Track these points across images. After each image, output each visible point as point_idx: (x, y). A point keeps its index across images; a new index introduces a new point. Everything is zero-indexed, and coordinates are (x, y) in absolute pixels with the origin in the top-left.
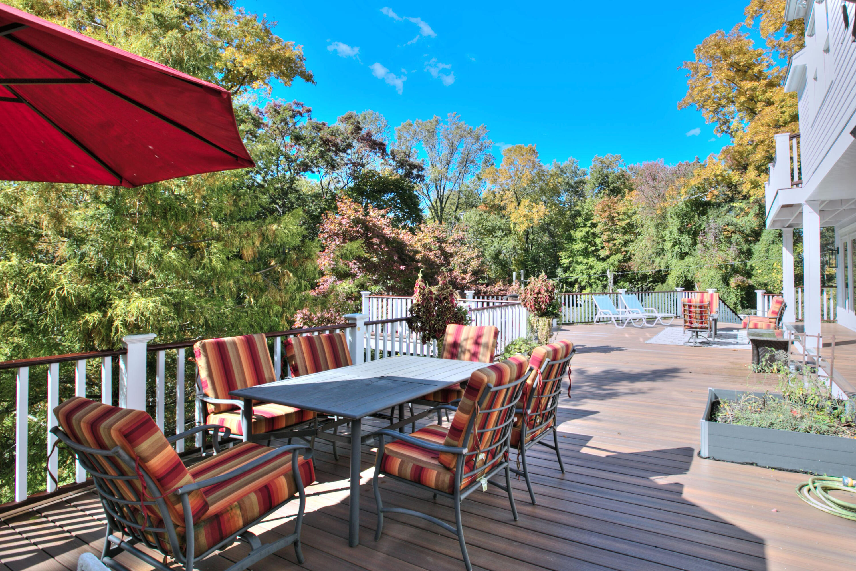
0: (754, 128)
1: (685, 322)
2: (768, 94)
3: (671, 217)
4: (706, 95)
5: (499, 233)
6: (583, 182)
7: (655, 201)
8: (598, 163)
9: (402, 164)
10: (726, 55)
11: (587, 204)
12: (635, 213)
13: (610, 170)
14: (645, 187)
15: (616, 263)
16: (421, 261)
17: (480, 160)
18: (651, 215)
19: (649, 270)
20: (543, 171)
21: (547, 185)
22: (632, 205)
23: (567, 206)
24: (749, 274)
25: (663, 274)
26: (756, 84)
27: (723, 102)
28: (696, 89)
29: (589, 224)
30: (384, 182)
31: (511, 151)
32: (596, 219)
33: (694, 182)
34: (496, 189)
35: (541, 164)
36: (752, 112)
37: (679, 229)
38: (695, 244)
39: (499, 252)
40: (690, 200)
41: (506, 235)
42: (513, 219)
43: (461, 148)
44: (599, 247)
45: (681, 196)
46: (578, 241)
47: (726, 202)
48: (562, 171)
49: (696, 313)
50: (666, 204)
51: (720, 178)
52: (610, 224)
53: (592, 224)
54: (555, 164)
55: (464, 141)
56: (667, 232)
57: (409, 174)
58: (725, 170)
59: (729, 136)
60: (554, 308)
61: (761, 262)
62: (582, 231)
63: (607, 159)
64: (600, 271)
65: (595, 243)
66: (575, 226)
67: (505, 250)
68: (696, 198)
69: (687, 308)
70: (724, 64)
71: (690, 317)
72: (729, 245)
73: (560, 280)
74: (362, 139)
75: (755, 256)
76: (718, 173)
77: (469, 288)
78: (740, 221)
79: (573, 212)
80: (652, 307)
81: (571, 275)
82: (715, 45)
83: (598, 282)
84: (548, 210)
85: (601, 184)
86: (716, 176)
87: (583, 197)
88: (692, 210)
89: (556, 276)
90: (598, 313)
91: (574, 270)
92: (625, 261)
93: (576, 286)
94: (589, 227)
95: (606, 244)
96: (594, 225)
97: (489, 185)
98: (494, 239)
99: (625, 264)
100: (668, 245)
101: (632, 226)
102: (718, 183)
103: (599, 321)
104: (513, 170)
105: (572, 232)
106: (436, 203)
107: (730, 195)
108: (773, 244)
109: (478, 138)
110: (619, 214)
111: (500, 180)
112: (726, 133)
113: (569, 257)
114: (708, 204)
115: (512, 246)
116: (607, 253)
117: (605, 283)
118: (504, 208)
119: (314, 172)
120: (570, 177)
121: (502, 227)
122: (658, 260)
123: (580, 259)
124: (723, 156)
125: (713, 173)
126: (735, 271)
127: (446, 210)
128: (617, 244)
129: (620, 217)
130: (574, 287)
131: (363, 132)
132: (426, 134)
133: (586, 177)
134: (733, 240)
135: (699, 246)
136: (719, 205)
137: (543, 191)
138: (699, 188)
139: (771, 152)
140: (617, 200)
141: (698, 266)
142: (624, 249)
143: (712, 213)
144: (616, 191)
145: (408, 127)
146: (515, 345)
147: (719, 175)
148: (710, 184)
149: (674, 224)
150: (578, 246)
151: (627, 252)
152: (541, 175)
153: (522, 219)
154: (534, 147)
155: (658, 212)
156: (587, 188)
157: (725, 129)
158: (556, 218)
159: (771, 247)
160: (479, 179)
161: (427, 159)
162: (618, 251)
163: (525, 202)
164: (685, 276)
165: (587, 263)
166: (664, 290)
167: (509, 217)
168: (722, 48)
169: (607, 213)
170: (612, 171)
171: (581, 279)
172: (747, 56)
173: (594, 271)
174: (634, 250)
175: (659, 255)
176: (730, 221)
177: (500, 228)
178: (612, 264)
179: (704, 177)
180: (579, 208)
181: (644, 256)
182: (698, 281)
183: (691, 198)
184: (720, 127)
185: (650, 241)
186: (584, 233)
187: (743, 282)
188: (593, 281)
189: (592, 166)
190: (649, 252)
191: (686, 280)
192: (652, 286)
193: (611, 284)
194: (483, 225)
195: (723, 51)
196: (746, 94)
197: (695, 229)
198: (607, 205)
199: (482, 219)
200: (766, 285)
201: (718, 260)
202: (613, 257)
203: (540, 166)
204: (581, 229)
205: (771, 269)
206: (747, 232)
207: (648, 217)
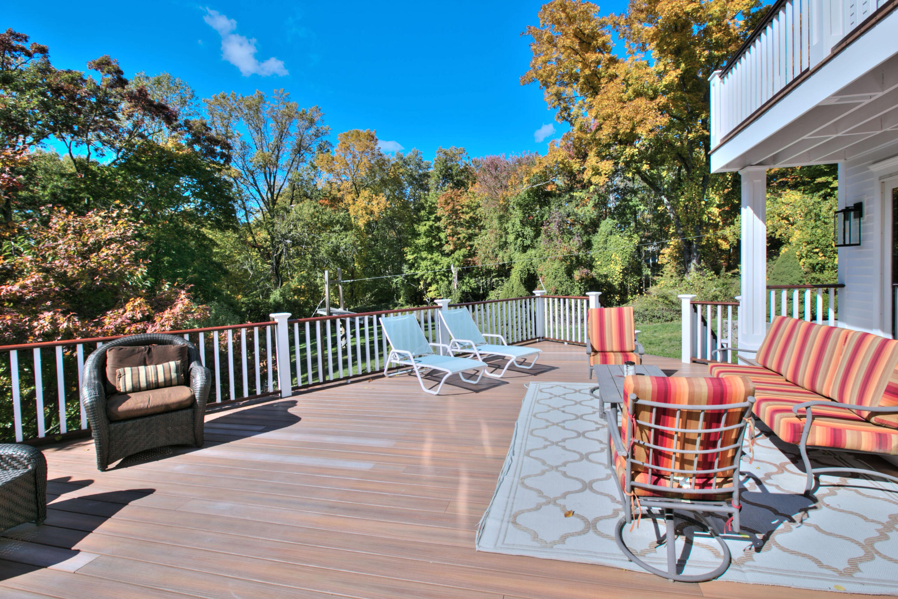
1: (634, 471)
2: (611, 71)
3: (514, 208)
4: (549, 70)
5: (337, 228)
6: (427, 176)
7: (498, 192)
8: (442, 155)
11: (431, 197)
12: (478, 206)
13: (454, 163)
14: (488, 177)
15: (461, 258)
17: (315, 146)
18: (494, 207)
19: (492, 265)
20: (384, 160)
21: (388, 175)
22: (475, 198)
23: (411, 199)
24: (590, 266)
25: (507, 268)
26: (600, 56)
27: (566, 79)
28: (539, 59)
29: (432, 217)
31: (347, 136)
32: (439, 212)
33: (535, 170)
34: (332, 178)
35: (382, 152)
36: (595, 91)
37: (521, 222)
38: (537, 234)
39: (338, 249)
40: (532, 190)
41: (344, 229)
42: (352, 213)
43: (293, 130)
44: (443, 242)
45: (523, 185)
46: (422, 236)
47: (566, 192)
48: (405, 162)
49: (687, 442)
50: (509, 195)
51: (561, 166)
52: (454, 217)
53: (436, 217)
54: (398, 154)
56: (510, 225)
58: (565, 158)
59: (569, 124)
61: (600, 253)
62: (425, 225)
63: (452, 152)
64: (445, 267)
65: (440, 238)
66: (419, 220)
67: (344, 247)
68: (538, 187)
69: (648, 420)
70: (570, 29)
71: (659, 456)
72: (570, 237)
73: (405, 278)
75: (594, 247)
76: (559, 160)
78: (580, 211)
79: (416, 206)
81: (417, 272)
82: (561, 6)
83: (443, 278)
84: (389, 202)
85: (445, 177)
86: (557, 163)
87: (428, 190)
88: (534, 201)
89: (401, 273)
91: (419, 266)
92: (470, 256)
93: (422, 283)
94: (433, 221)
95: (450, 239)
96: (438, 219)
97: (325, 174)
98: (331, 234)
99: (470, 259)
100: (511, 238)
101: (476, 219)
102: (559, 171)
104: (349, 157)
105: (416, 226)
106: (266, 194)
107: (570, 185)
108: (611, 234)
109: (312, 122)
110: (462, 206)
111: (336, 168)
112: (567, 120)
113: (414, 253)
114: (550, 194)
115: (351, 242)
116: (451, 247)
117: (450, 279)
118: (341, 200)
120: (414, 169)
121: (341, 220)
122: (501, 254)
123: (424, 254)
124: (564, 143)
125: (555, 160)
126: (579, 263)
127: (279, 203)
128: (461, 238)
129: (464, 210)
130: (420, 284)
131: (132, 88)
132: (246, 111)
133: (431, 170)
134: (574, 230)
135: (543, 236)
136: (559, 196)
137: (384, 182)
138: (540, 176)
139: (619, 128)
140: (461, 193)
141: (542, 259)
142: (468, 243)
143: (553, 202)
144: (459, 184)
145: (222, 100)
147: (560, 163)
148: (551, 172)
149: (517, 216)
150: (422, 241)
151: (472, 246)
152: (382, 163)
153: (361, 212)
154: (373, 133)
155: (501, 203)
156: (432, 182)
157: (566, 115)
158: (399, 212)
159: (609, 238)
160: (315, 167)
162: (462, 246)
163: (365, 193)
164: (528, 270)
165: (431, 259)
167: (348, 211)
168: (567, 11)
169: (451, 205)
170: (456, 164)
171: (426, 276)
172: (592, 23)
173: (439, 267)
174: (479, 244)
175: (502, 249)
176: (571, 211)
177: (338, 222)
178: (457, 259)
179: (546, 164)
180: (423, 201)
181: (488, 250)
182: (541, 275)
183: (534, 186)
184: (561, 113)
185: (493, 234)
186: (427, 227)
187: (588, 274)
188: (438, 277)
189: (436, 158)
190: (492, 246)
191: (529, 274)
192: (496, 281)
193: (456, 280)
194: (318, 219)
195: (567, 15)
196: (590, 67)
197: (537, 220)
198: (451, 198)
199: (317, 212)
200: (606, 276)
201: (562, 252)
202: (457, 252)
203: (381, 155)
204: (424, 223)
205: (609, 260)
206: (586, 223)
207: (491, 209)
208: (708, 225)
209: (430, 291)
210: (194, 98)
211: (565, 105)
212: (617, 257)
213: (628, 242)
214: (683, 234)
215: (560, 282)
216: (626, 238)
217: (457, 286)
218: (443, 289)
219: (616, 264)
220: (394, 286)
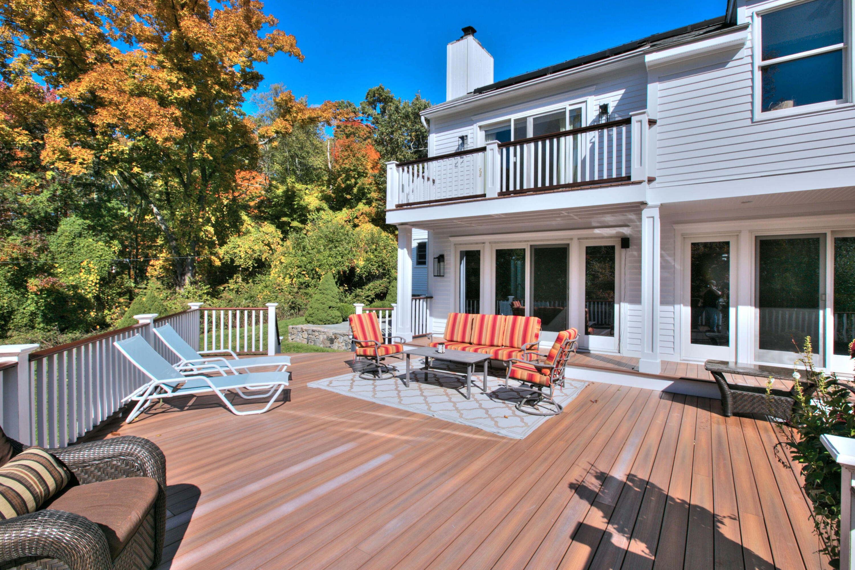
108: (80, 237)
205: (78, 268)
208: (204, 242)
212: (91, 265)
213: (105, 248)
216: (102, 243)
219: (89, 273)
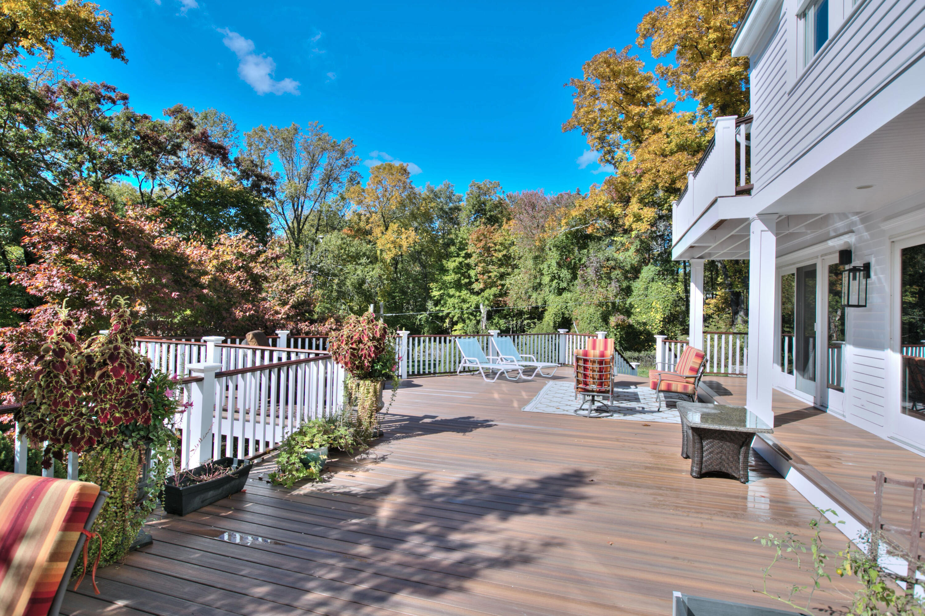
0: (641, 155)
1: (578, 382)
2: (656, 122)
3: (550, 249)
4: (592, 118)
5: (364, 260)
6: (458, 209)
7: (534, 232)
8: (475, 189)
9: (248, 174)
10: (616, 74)
11: (462, 232)
12: (513, 244)
13: (487, 197)
14: (525, 216)
15: (491, 297)
16: (209, 286)
17: (344, 177)
18: (529, 247)
19: (524, 306)
20: (415, 194)
21: (418, 209)
22: (509, 236)
23: (440, 233)
24: (628, 313)
25: (540, 310)
26: (644, 109)
27: (609, 127)
28: (582, 110)
29: (463, 253)
30: (222, 193)
31: (380, 168)
32: (470, 249)
33: (575, 213)
34: (361, 210)
35: (413, 185)
36: (639, 140)
37: (558, 263)
38: (575, 277)
39: (363, 282)
40: (571, 232)
41: (371, 262)
42: (379, 246)
43: (324, 161)
44: (473, 280)
45: (561, 227)
46: (451, 272)
47: (606, 236)
48: (436, 196)
49: (594, 371)
50: (546, 236)
51: (602, 210)
52: (486, 254)
53: (466, 254)
54: (428, 187)
55: (326, 155)
56: (545, 266)
57: (256, 186)
58: (607, 202)
59: (612, 167)
60: (384, 366)
61: (640, 300)
62: (455, 261)
63: (485, 185)
64: (473, 306)
65: (469, 275)
66: (448, 256)
67: (370, 280)
68: (577, 230)
69: (581, 363)
70: (613, 85)
71: (585, 376)
72: (608, 282)
73: (430, 315)
74: (196, 140)
75: (634, 294)
76: (600, 204)
77: (283, 327)
78: (620, 256)
79: (446, 240)
80: (530, 354)
81: (442, 309)
82: (605, 62)
83: (471, 317)
84: (418, 237)
85: (477, 211)
86: (598, 207)
87: (458, 224)
88: (572, 244)
89: (425, 310)
90: (463, 361)
91: (445, 303)
92: (501, 295)
93: (447, 321)
94: (463, 257)
95: (481, 277)
96: (468, 256)
97: (354, 206)
98: (357, 267)
99: (500, 299)
100: (546, 279)
101: (510, 257)
102: (599, 216)
103: (464, 371)
104: (380, 190)
105: (444, 262)
106: (293, 223)
107: (611, 229)
108: (653, 281)
109: (343, 153)
110: (495, 244)
111: (367, 201)
112: (610, 163)
113: (440, 289)
114: (589, 237)
115: (377, 275)
116: (481, 286)
117: (478, 318)
118: (370, 233)
119: (128, 175)
120: (444, 202)
121: (368, 253)
122: (534, 295)
123: (452, 291)
124: (606, 187)
125: (595, 204)
126: (616, 309)
127: (305, 232)
128: (493, 277)
129: (497, 248)
130: (445, 322)
131: (197, 131)
132: (281, 143)
133: (461, 204)
134: (613, 275)
135: (579, 281)
136: (600, 239)
137: (414, 216)
138: (580, 220)
139: (658, 181)
140: (494, 229)
141: (577, 303)
142: (499, 282)
143: (592, 245)
144: (493, 220)
145: (261, 133)
146: (305, 434)
147: (601, 207)
148: (591, 215)
149: (553, 257)
150: (450, 278)
151: (503, 285)
152: (413, 197)
153: (389, 245)
154: (405, 166)
155: (537, 243)
156: (462, 216)
157: (610, 158)
158: (428, 247)
159: (650, 285)
160: (343, 198)
161: (282, 172)
162: (493, 284)
163: (394, 226)
164: (563, 314)
165: (459, 296)
166: (544, 332)
167: (375, 243)
168: (612, 67)
169: (483, 243)
170: (489, 199)
171: (453, 314)
172: (637, 78)
173: (467, 305)
174: (510, 284)
175: (536, 290)
176: (611, 256)
177: (364, 254)
178: (486, 298)
179: (586, 208)
180: (453, 236)
181: (520, 291)
182: (577, 319)
183: (572, 229)
184: (604, 156)
185: (527, 275)
186: (457, 263)
187: (624, 321)
188: (466, 316)
189: (469, 192)
190: (526, 286)
191: (563, 318)
192: (528, 323)
193: (484, 320)
194: (345, 251)
195: (612, 70)
196: (633, 119)
197: (575, 263)
198: (483, 234)
199: (344, 243)
200: (645, 324)
201: (598, 297)
202: (488, 291)
203: (412, 188)
204: (454, 259)
205: (650, 307)
206: (627, 268)
207: (527, 249)
209: (455, 330)
210: (235, 131)
211: (609, 148)
212: (658, 305)
213: (670, 290)
214: (731, 285)
215: (595, 327)
216: (669, 286)
217: (486, 326)
218: (470, 329)
219: (657, 312)
220: (418, 322)
